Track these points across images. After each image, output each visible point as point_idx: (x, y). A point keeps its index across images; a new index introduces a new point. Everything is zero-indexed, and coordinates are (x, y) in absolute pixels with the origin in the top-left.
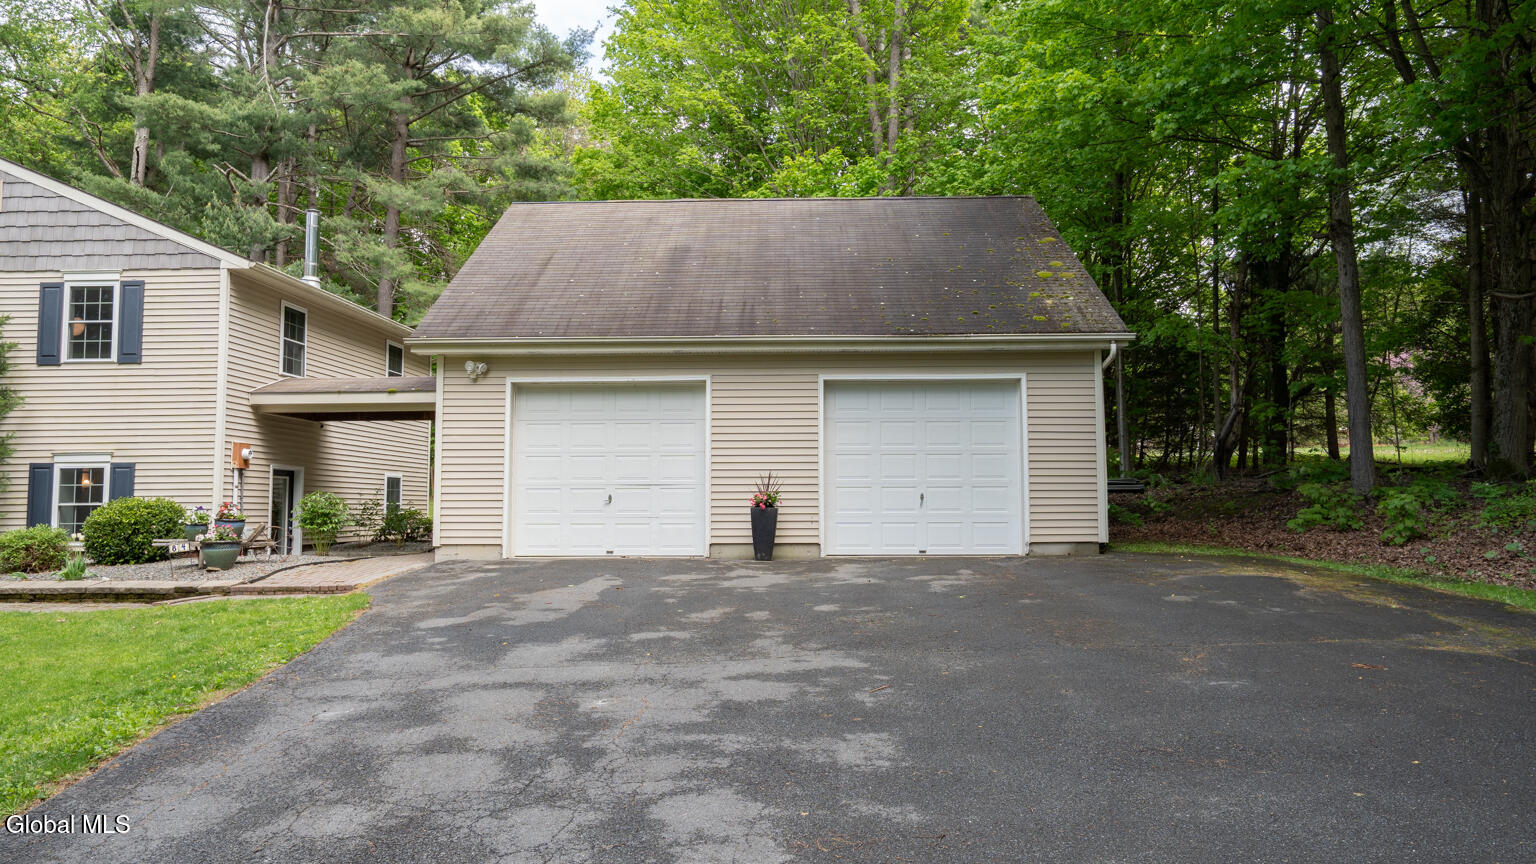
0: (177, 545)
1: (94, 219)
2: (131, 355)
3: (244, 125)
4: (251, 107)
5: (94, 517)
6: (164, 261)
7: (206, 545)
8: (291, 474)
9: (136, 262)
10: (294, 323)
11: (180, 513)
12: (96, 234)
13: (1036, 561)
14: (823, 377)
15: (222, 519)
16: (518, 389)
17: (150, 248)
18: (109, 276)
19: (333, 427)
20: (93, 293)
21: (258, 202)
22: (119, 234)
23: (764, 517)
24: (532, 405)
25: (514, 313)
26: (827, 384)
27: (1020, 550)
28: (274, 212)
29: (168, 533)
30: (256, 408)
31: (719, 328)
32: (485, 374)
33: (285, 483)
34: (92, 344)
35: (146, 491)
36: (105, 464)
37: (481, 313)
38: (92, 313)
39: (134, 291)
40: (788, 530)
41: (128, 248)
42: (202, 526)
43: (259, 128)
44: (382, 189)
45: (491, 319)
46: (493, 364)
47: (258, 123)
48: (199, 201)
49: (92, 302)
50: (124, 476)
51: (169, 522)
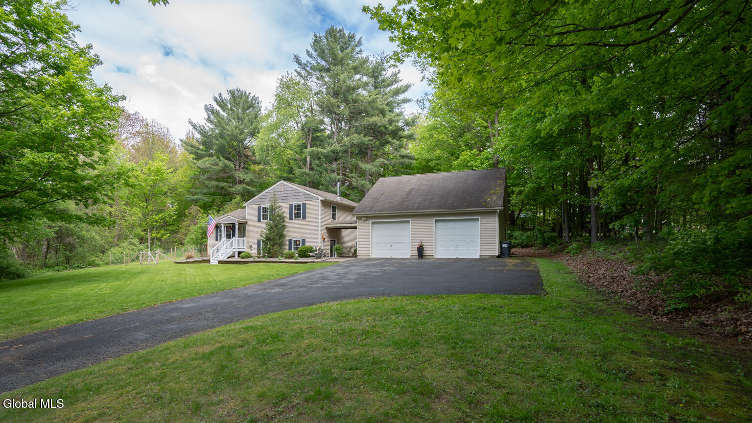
0: (312, 254)
1: (298, 191)
2: (304, 218)
3: (330, 153)
4: (332, 148)
5: (299, 249)
6: (309, 199)
7: (317, 254)
8: (334, 241)
9: (305, 199)
10: (334, 209)
11: (312, 248)
12: (298, 194)
13: (482, 259)
14: (434, 219)
15: (319, 249)
16: (373, 223)
17: (307, 196)
18: (300, 203)
19: (343, 230)
20: (298, 205)
21: (334, 171)
22: (301, 194)
23: (421, 250)
24: (375, 226)
25: (372, 207)
26: (436, 220)
27: (479, 257)
28: (338, 174)
29: (311, 252)
30: (326, 227)
31: (412, 209)
32: (366, 220)
33: (333, 243)
34: (298, 216)
35: (307, 244)
36: (300, 239)
37: (366, 207)
38: (298, 210)
39: (304, 205)
40: (427, 252)
41: (303, 197)
42: (316, 251)
43: (334, 153)
44: (364, 166)
45: (368, 208)
46: (368, 218)
47: (333, 152)
48: (321, 173)
49: (298, 207)
50: (304, 241)
51: (311, 250)
